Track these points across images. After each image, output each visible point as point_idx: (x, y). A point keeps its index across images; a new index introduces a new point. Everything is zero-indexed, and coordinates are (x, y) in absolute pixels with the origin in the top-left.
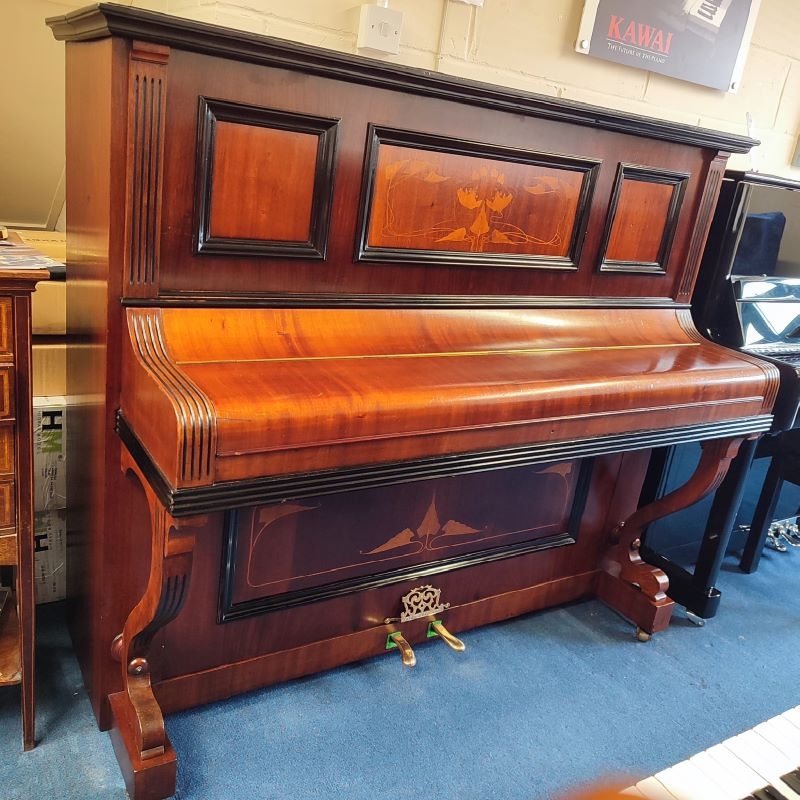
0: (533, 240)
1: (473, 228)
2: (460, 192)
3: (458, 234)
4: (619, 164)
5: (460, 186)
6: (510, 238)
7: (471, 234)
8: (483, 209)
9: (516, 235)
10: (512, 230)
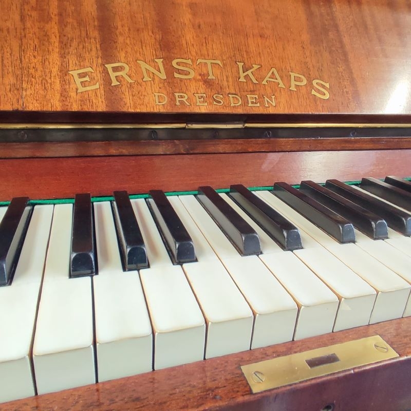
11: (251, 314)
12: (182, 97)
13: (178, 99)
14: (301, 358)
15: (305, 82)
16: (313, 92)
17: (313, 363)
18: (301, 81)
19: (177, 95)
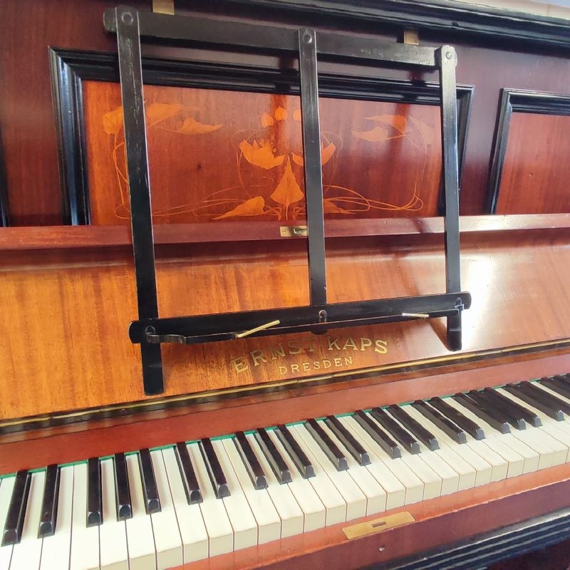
0: (376, 205)
1: (277, 196)
2: (244, 146)
3: (254, 204)
4: (502, 90)
5: (242, 137)
6: (340, 205)
7: (275, 204)
8: (288, 168)
9: (348, 200)
10: (341, 193)
11: (345, 504)
12: (295, 367)
13: (293, 369)
14: (369, 524)
15: (371, 344)
16: (376, 350)
17: (375, 526)
18: (368, 343)
19: (292, 366)
